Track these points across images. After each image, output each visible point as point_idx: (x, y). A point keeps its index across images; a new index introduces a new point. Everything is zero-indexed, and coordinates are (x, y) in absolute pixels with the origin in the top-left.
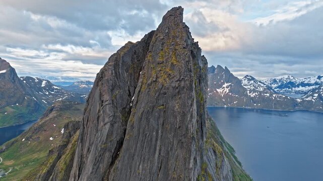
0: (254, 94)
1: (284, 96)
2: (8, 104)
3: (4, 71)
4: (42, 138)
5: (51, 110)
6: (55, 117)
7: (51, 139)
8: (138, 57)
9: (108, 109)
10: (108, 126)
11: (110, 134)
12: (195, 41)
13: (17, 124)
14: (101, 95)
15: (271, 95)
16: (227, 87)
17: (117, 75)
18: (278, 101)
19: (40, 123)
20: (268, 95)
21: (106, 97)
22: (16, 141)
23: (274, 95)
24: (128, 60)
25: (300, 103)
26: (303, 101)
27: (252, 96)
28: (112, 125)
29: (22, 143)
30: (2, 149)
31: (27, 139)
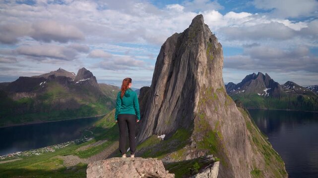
12: (213, 34)
14: (164, 53)
16: (268, 92)
21: (166, 54)
24: (176, 41)
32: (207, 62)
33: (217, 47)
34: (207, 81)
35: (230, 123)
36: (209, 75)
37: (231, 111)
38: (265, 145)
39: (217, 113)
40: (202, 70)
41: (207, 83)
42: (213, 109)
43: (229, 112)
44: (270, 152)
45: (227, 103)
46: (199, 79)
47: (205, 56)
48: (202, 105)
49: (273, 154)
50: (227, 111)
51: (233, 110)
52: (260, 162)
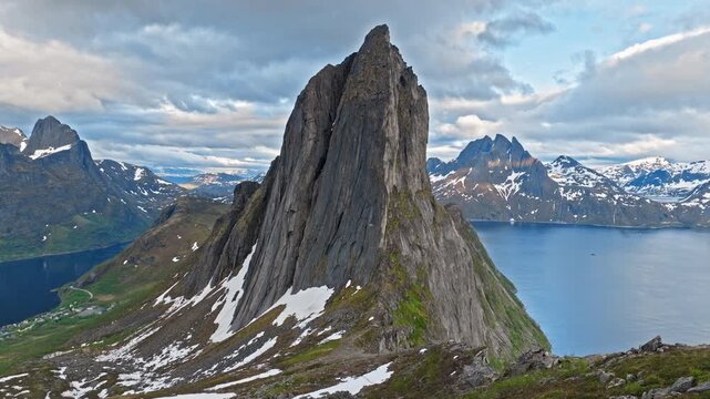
0: (574, 195)
1: (637, 198)
2: (78, 211)
3: (67, 147)
4: (158, 258)
5: (170, 212)
6: (180, 224)
7: (175, 260)
8: (338, 82)
9: (312, 126)
10: (311, 142)
11: (314, 149)
13: (98, 248)
15: (611, 195)
16: (517, 181)
17: (319, 97)
18: (624, 208)
19: (154, 233)
20: (604, 195)
21: (309, 116)
22: (113, 264)
23: (617, 197)
24: (328, 83)
25: (672, 213)
26: (679, 208)
27: (568, 198)
28: (315, 142)
29: (124, 268)
30: (89, 278)
31: (132, 261)
32: (400, 136)
33: (416, 96)
34: (400, 177)
35: (444, 266)
36: (403, 165)
37: (444, 237)
38: (510, 307)
39: (420, 248)
40: (390, 157)
41: (400, 182)
42: (413, 238)
43: (442, 240)
44: (521, 323)
45: (438, 220)
46: (386, 177)
47: (396, 124)
48: (391, 232)
49: (527, 326)
50: (437, 239)
51: (449, 236)
52: (502, 344)
